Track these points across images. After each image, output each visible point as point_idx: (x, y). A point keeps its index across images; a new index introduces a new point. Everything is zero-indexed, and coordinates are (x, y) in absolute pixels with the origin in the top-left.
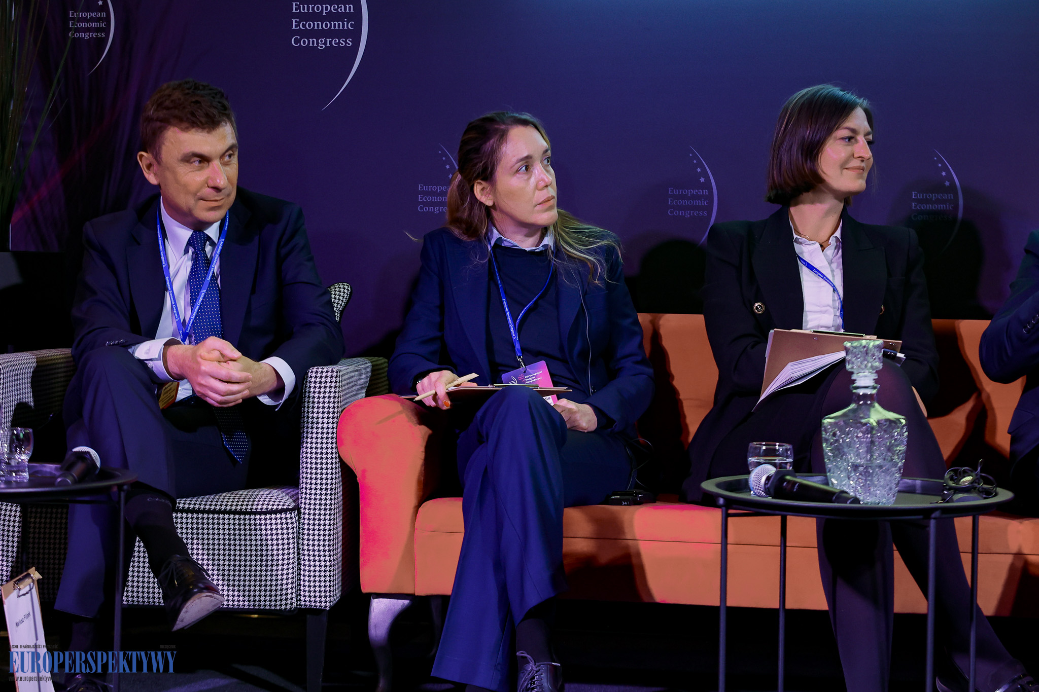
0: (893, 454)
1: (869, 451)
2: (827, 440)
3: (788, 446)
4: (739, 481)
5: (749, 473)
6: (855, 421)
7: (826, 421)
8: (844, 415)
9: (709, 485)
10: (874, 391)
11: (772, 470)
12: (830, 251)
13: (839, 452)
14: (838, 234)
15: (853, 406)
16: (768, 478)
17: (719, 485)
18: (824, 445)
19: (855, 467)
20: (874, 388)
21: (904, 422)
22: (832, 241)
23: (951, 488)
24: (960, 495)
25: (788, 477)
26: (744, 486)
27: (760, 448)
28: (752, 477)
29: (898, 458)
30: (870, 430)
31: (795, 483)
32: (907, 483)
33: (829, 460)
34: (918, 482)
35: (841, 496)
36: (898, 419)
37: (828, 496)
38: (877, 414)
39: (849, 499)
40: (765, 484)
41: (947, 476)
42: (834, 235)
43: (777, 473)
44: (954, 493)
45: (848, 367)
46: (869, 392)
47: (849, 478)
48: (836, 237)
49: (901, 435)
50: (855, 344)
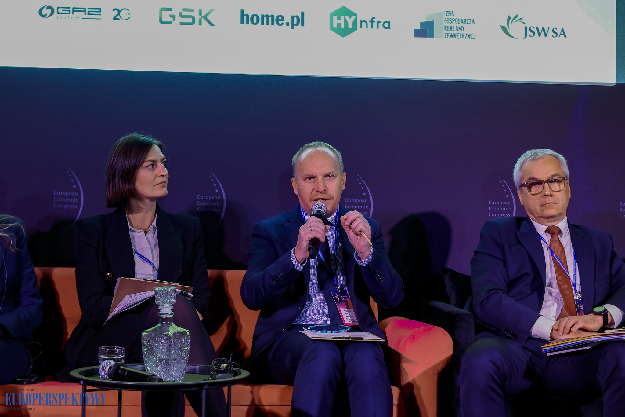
0: (182, 352)
1: (169, 350)
2: (144, 345)
3: (122, 348)
4: (93, 369)
5: (99, 364)
6: (161, 333)
7: (144, 334)
8: (154, 330)
9: (75, 373)
10: (172, 316)
11: (112, 363)
12: (150, 235)
13: (151, 352)
14: (154, 224)
15: (159, 325)
16: (110, 368)
17: (81, 373)
18: (143, 348)
19: (161, 360)
20: (171, 314)
21: (188, 333)
22: (151, 228)
23: (215, 371)
24: (220, 375)
25: (122, 367)
26: (96, 373)
27: (105, 350)
28: (101, 367)
29: (185, 354)
30: (169, 338)
31: (126, 370)
32: (191, 368)
33: (146, 356)
34: (197, 367)
35: (152, 378)
36: (185, 332)
37: (144, 378)
38: (173, 329)
39: (156, 379)
40: (108, 371)
41: (213, 364)
42: (152, 225)
43: (115, 365)
44: (217, 373)
45: (157, 302)
46: (168, 316)
47: (157, 367)
48: (154, 226)
49: (187, 341)
50: (161, 289)
